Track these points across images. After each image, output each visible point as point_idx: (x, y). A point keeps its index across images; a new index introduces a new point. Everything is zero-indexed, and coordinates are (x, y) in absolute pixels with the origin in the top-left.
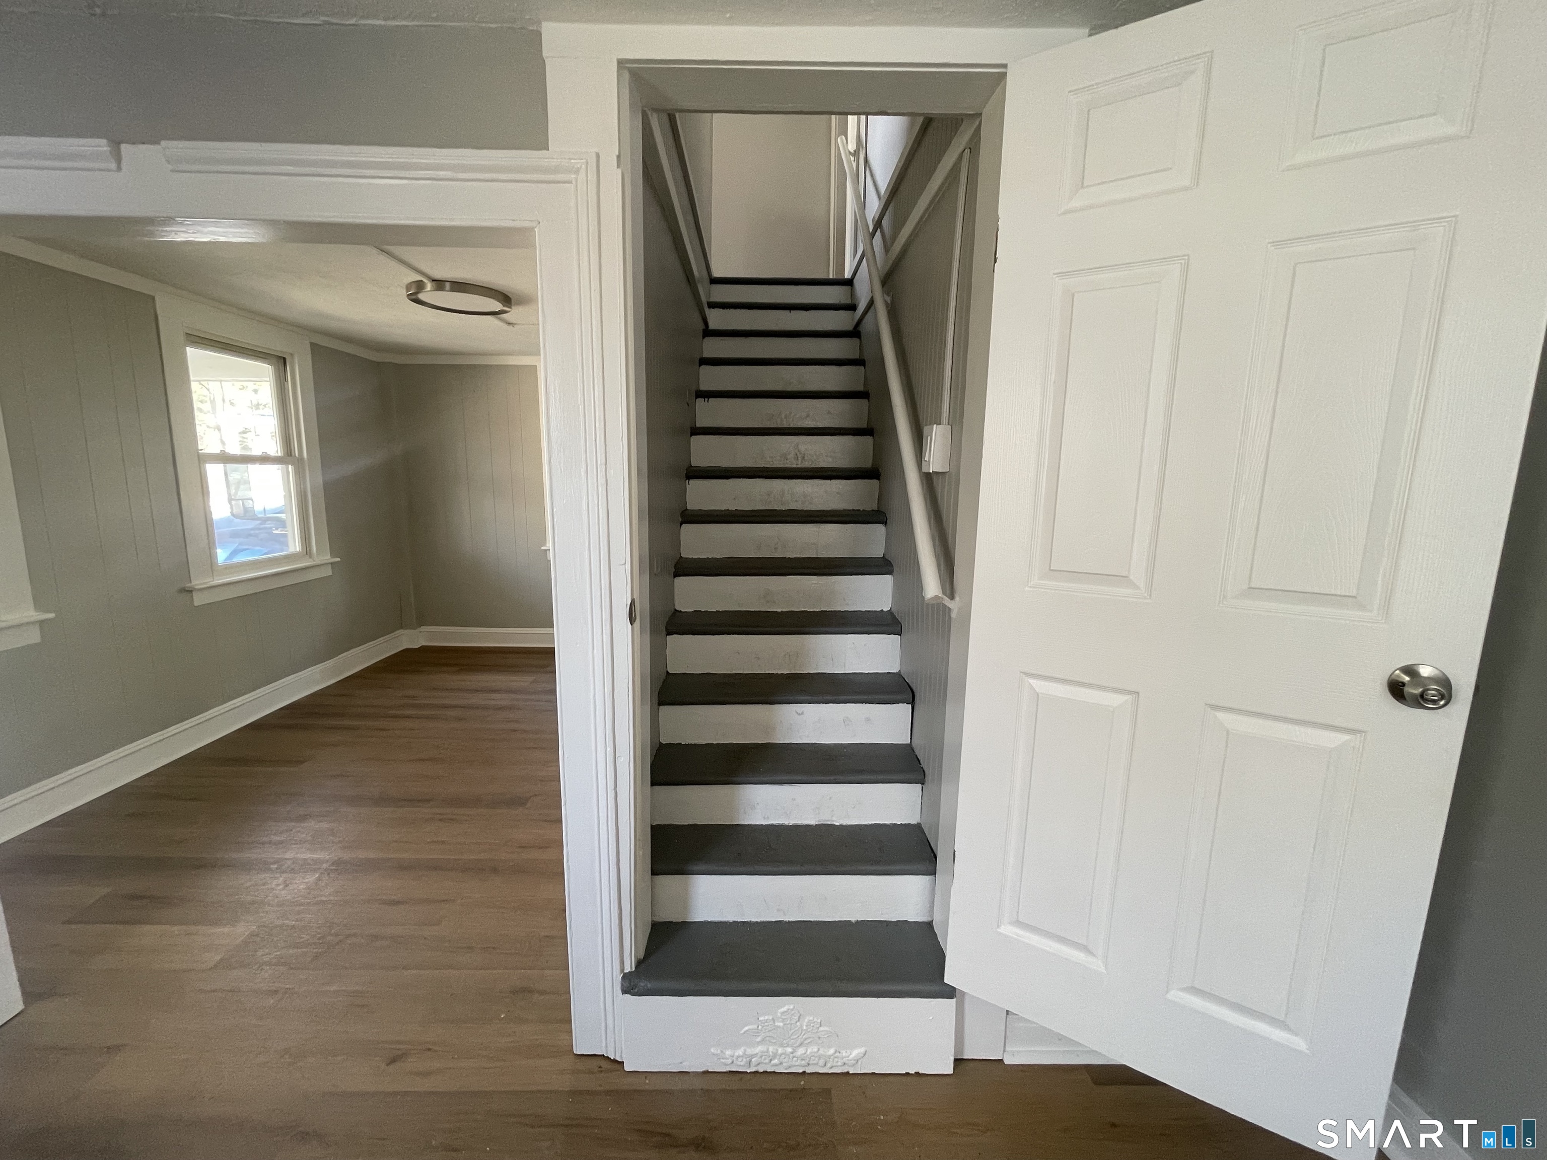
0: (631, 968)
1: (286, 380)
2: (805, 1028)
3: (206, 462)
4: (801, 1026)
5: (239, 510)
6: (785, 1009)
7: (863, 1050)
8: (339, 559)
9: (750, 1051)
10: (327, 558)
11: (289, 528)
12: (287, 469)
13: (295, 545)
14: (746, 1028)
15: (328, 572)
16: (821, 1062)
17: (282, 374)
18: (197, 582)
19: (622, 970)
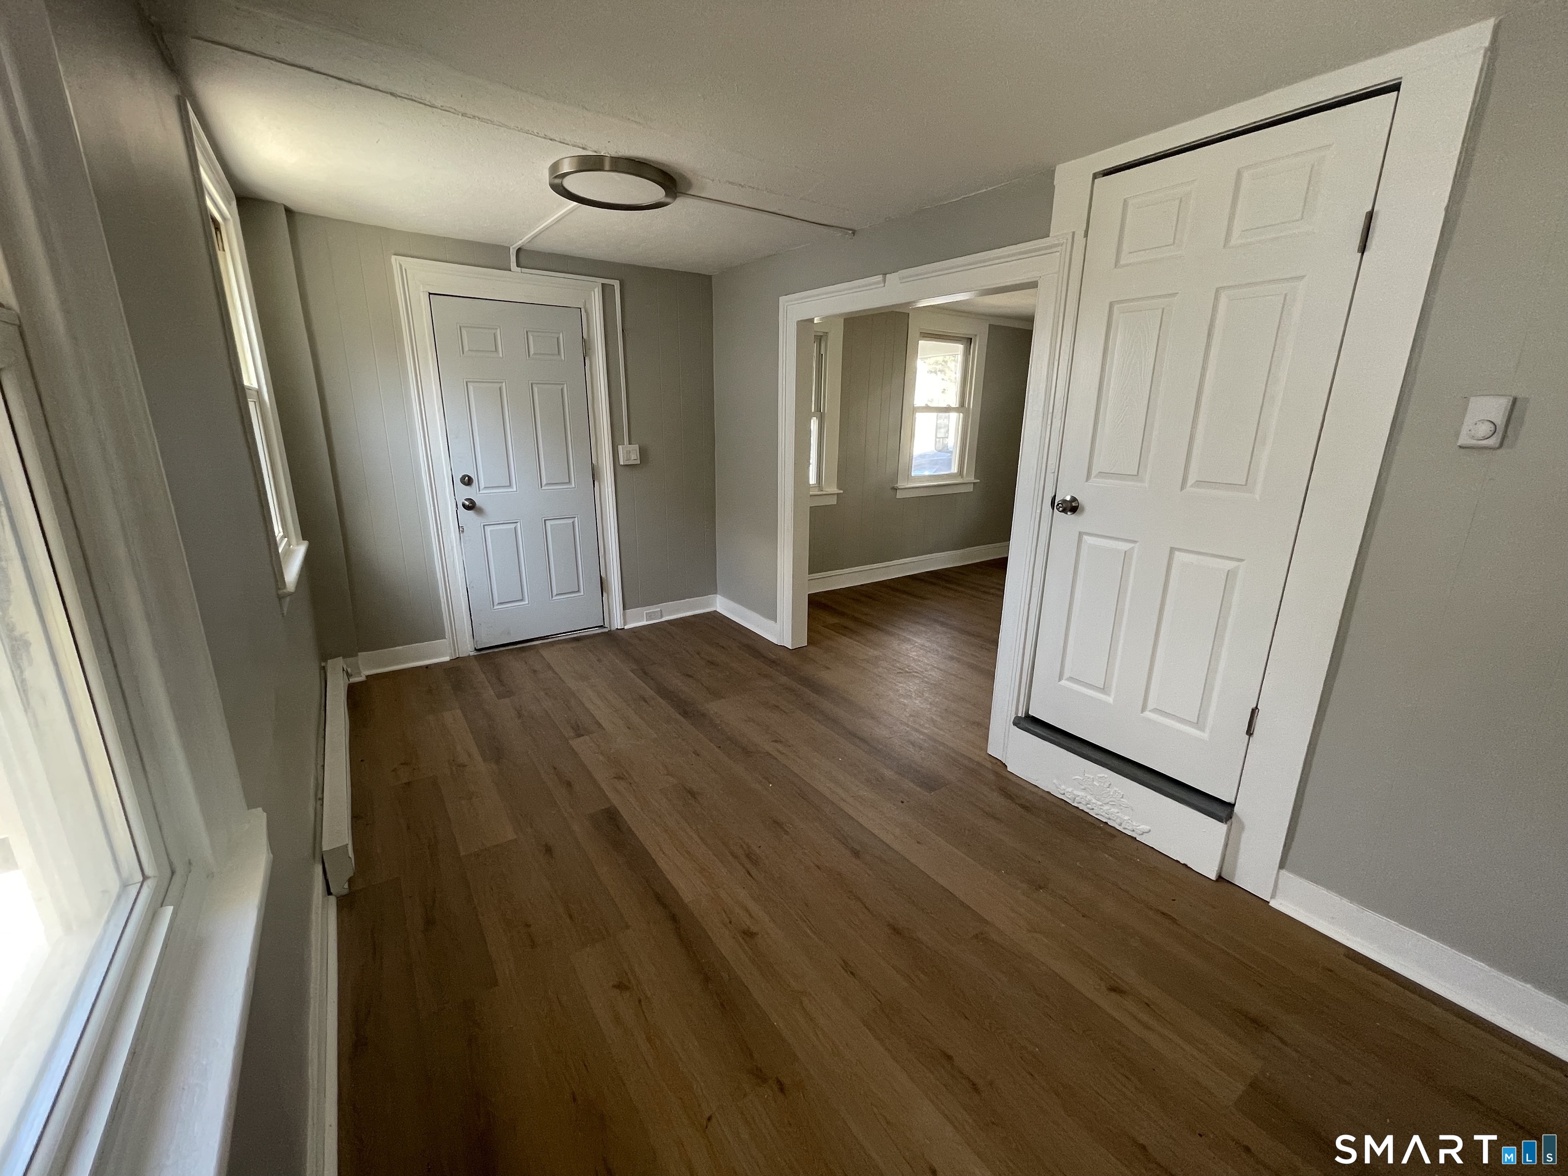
0: (1022, 714)
1: (970, 354)
2: (1112, 793)
3: (916, 412)
4: (1110, 792)
5: (940, 446)
6: (1101, 775)
7: (1148, 828)
8: (979, 481)
9: (1076, 792)
10: (972, 479)
11: (954, 454)
12: (960, 415)
13: (954, 469)
14: (1076, 777)
15: (970, 489)
16: (1118, 821)
17: (968, 351)
18: (901, 484)
19: (1017, 713)
